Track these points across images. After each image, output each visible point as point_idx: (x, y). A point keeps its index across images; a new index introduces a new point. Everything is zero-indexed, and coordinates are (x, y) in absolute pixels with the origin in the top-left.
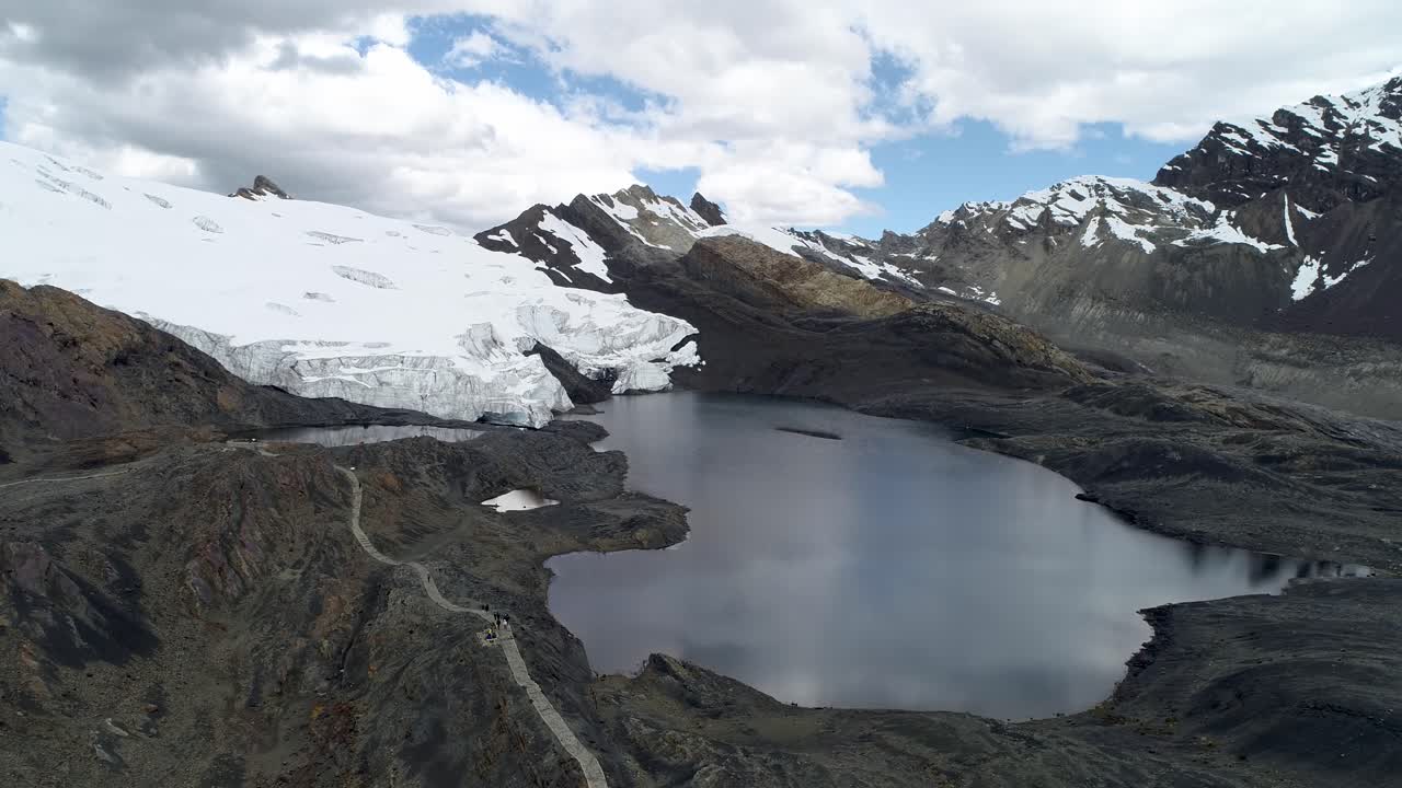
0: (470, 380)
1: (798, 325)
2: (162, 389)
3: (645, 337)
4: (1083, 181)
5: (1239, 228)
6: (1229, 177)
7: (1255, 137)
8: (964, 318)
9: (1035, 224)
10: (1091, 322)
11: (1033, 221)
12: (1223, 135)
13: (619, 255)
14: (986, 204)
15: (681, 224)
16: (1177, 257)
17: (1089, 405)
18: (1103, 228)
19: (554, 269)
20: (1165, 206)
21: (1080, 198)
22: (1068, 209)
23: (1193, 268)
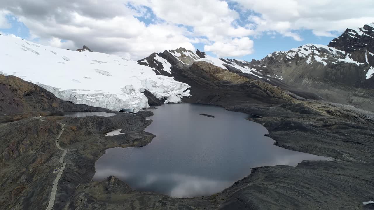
0: (120, 100)
1: (218, 86)
2: (37, 102)
3: (177, 88)
4: (308, 45)
5: (352, 59)
6: (350, 44)
7: (358, 33)
8: (260, 84)
9: (294, 57)
10: (308, 85)
11: (293, 56)
12: (348, 32)
13: (175, 66)
14: (280, 52)
15: (192, 58)
16: (333, 66)
17: (286, 109)
18: (313, 58)
19: (157, 70)
20: (331, 52)
21: (307, 50)
22: (303, 53)
23: (337, 70)
